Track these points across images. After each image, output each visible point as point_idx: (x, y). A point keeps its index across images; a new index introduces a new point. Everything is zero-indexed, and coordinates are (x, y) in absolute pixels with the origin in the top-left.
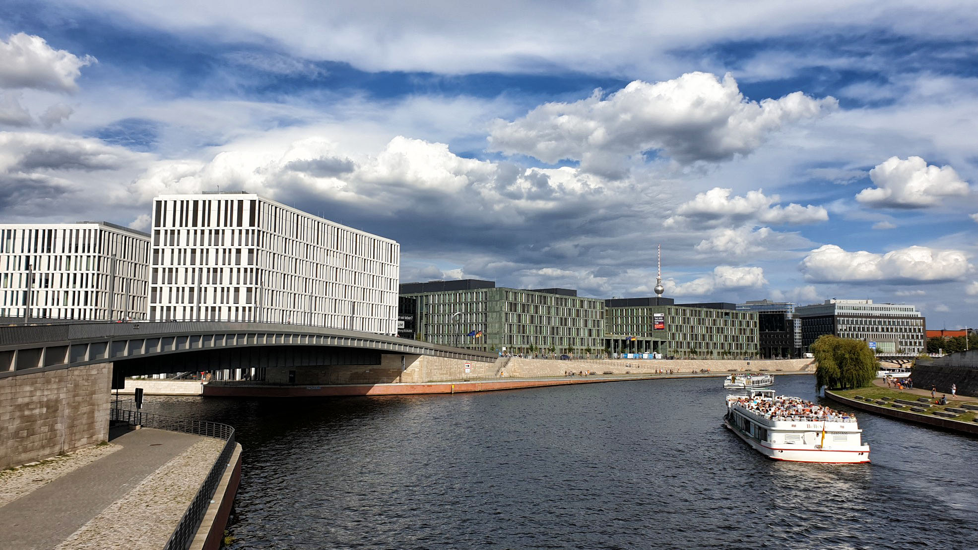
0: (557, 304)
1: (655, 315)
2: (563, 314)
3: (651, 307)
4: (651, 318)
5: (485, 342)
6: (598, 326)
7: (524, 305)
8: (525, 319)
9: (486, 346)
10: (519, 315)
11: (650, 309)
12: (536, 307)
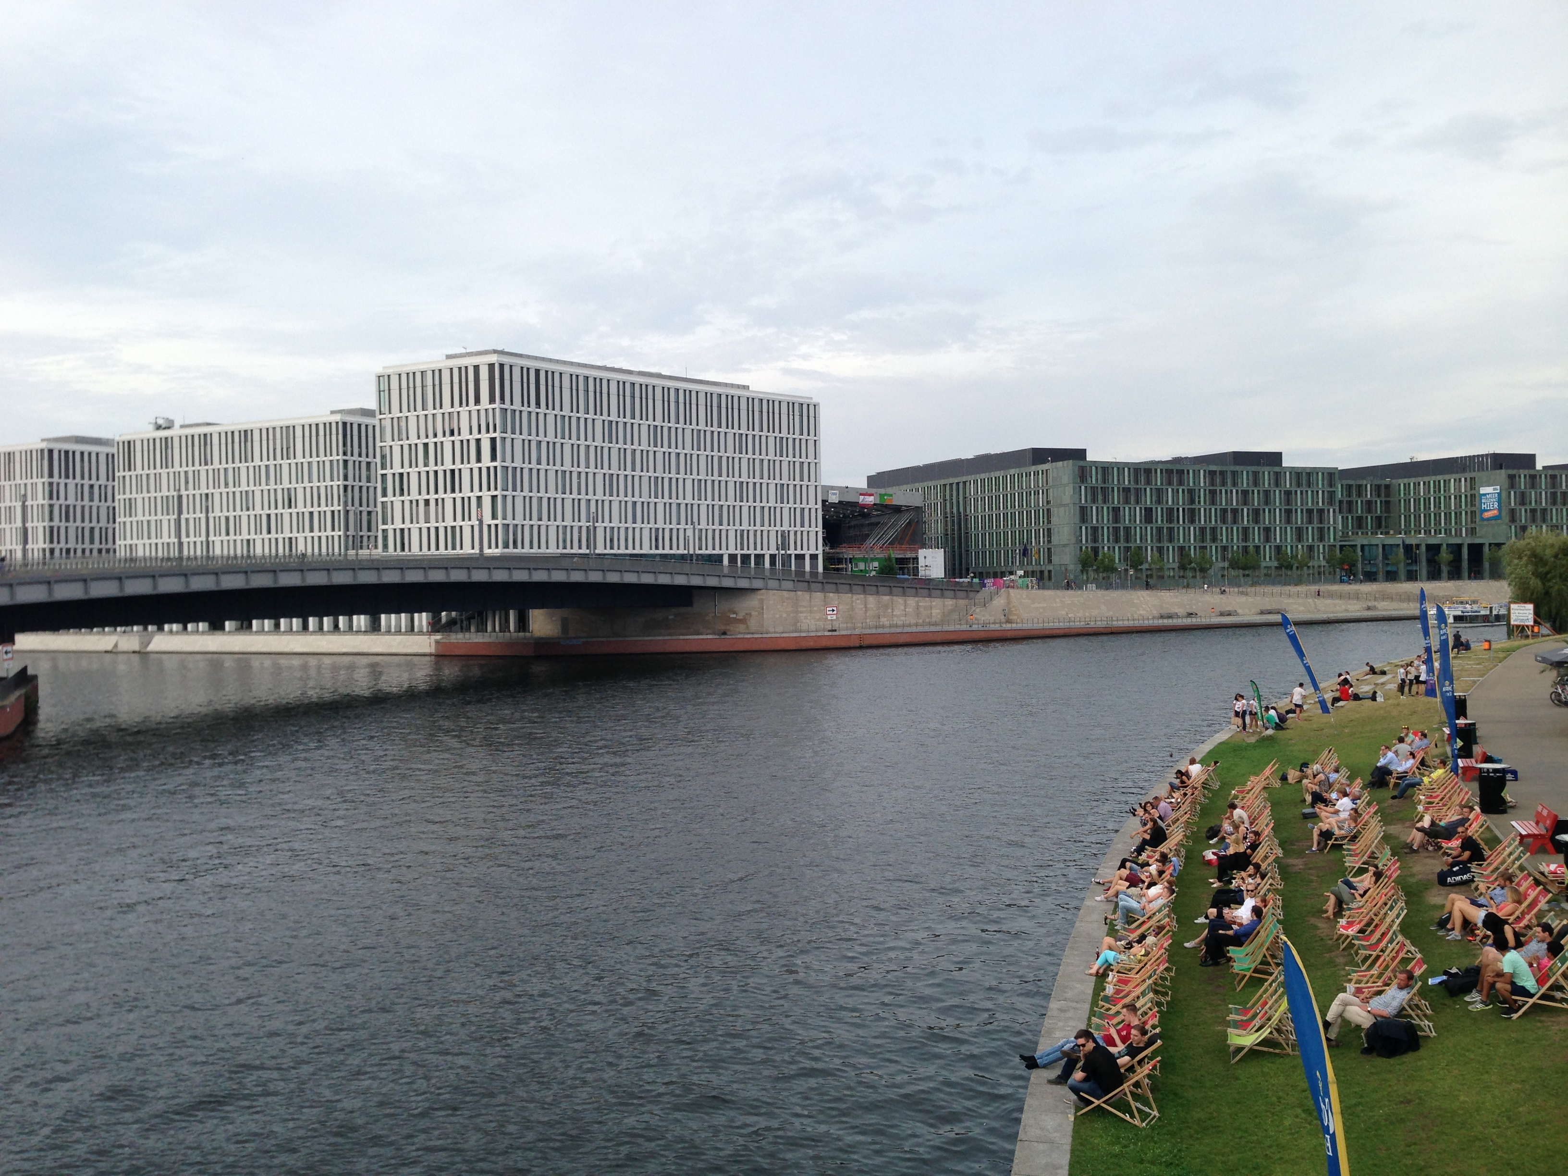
0: (1212, 483)
1: (1483, 490)
2: (1229, 501)
3: (1473, 475)
4: (1473, 498)
5: (1050, 561)
6: (1321, 521)
7: (1127, 490)
8: (1131, 515)
9: (1051, 568)
10: (1116, 510)
11: (1472, 479)
12: (1159, 494)
